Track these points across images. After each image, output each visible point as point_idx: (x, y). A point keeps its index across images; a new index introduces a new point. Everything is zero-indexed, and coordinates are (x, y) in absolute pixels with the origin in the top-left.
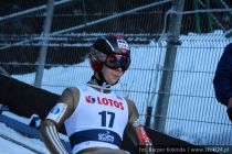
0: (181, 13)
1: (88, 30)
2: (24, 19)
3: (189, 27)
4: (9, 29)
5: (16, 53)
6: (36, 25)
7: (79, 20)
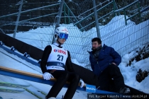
0: (60, 17)
1: (31, 21)
2: (12, 17)
3: (62, 22)
4: (7, 19)
5: (8, 27)
6: (15, 18)
7: (28, 18)
